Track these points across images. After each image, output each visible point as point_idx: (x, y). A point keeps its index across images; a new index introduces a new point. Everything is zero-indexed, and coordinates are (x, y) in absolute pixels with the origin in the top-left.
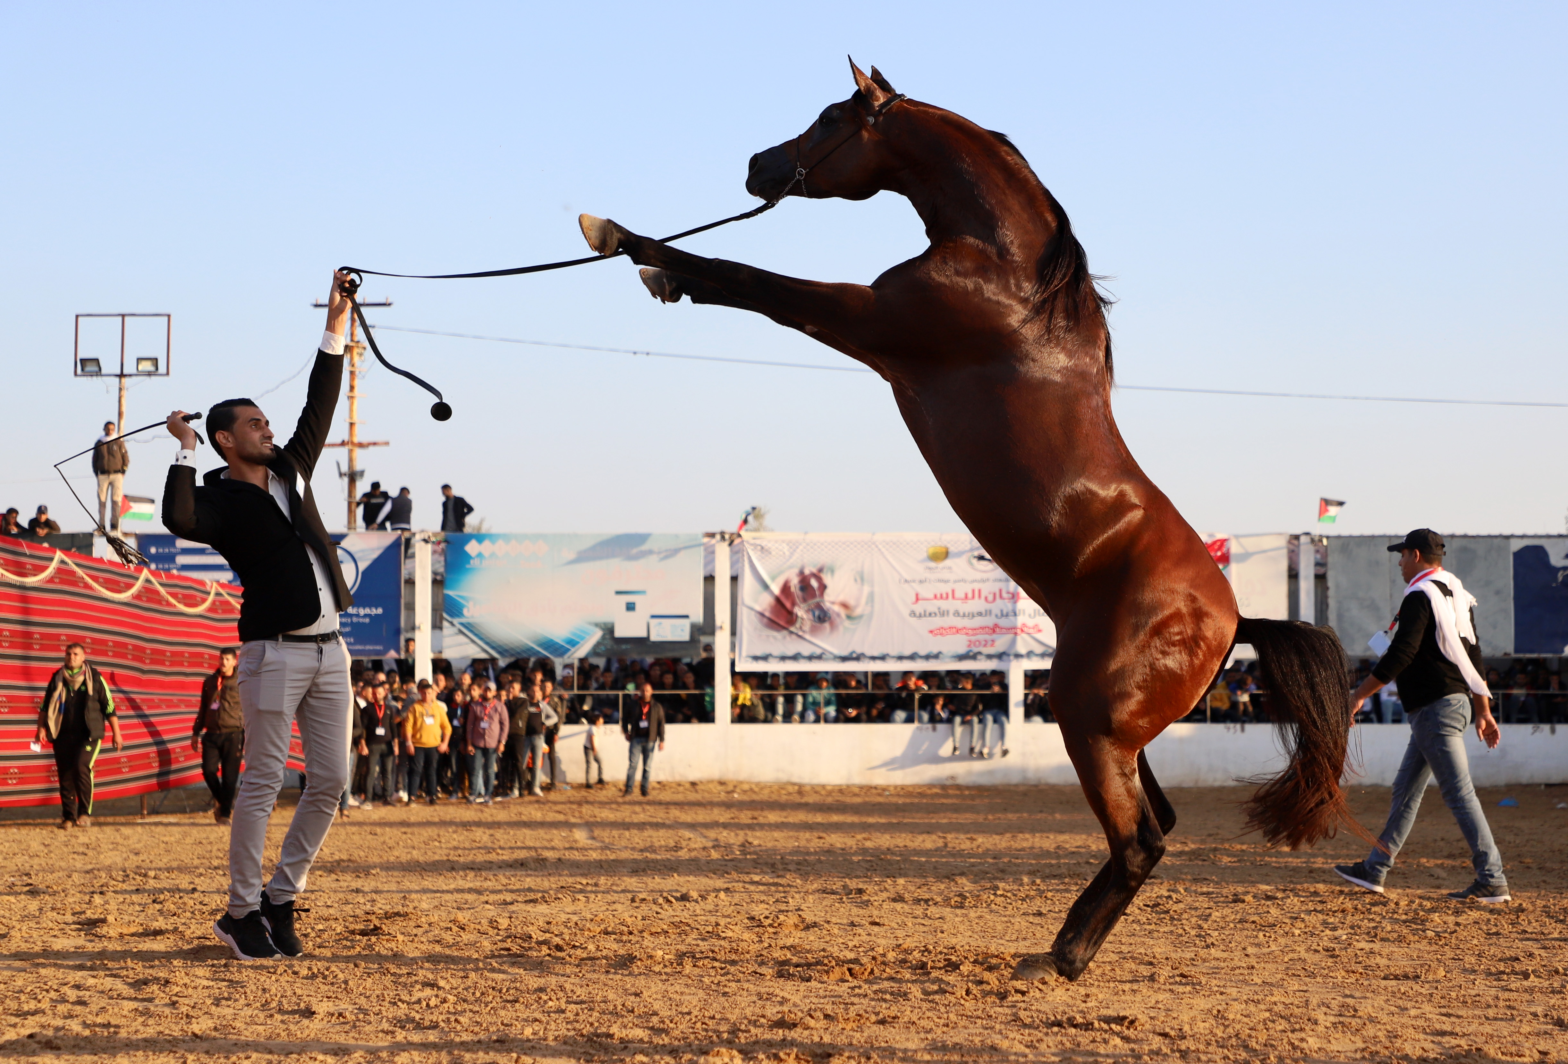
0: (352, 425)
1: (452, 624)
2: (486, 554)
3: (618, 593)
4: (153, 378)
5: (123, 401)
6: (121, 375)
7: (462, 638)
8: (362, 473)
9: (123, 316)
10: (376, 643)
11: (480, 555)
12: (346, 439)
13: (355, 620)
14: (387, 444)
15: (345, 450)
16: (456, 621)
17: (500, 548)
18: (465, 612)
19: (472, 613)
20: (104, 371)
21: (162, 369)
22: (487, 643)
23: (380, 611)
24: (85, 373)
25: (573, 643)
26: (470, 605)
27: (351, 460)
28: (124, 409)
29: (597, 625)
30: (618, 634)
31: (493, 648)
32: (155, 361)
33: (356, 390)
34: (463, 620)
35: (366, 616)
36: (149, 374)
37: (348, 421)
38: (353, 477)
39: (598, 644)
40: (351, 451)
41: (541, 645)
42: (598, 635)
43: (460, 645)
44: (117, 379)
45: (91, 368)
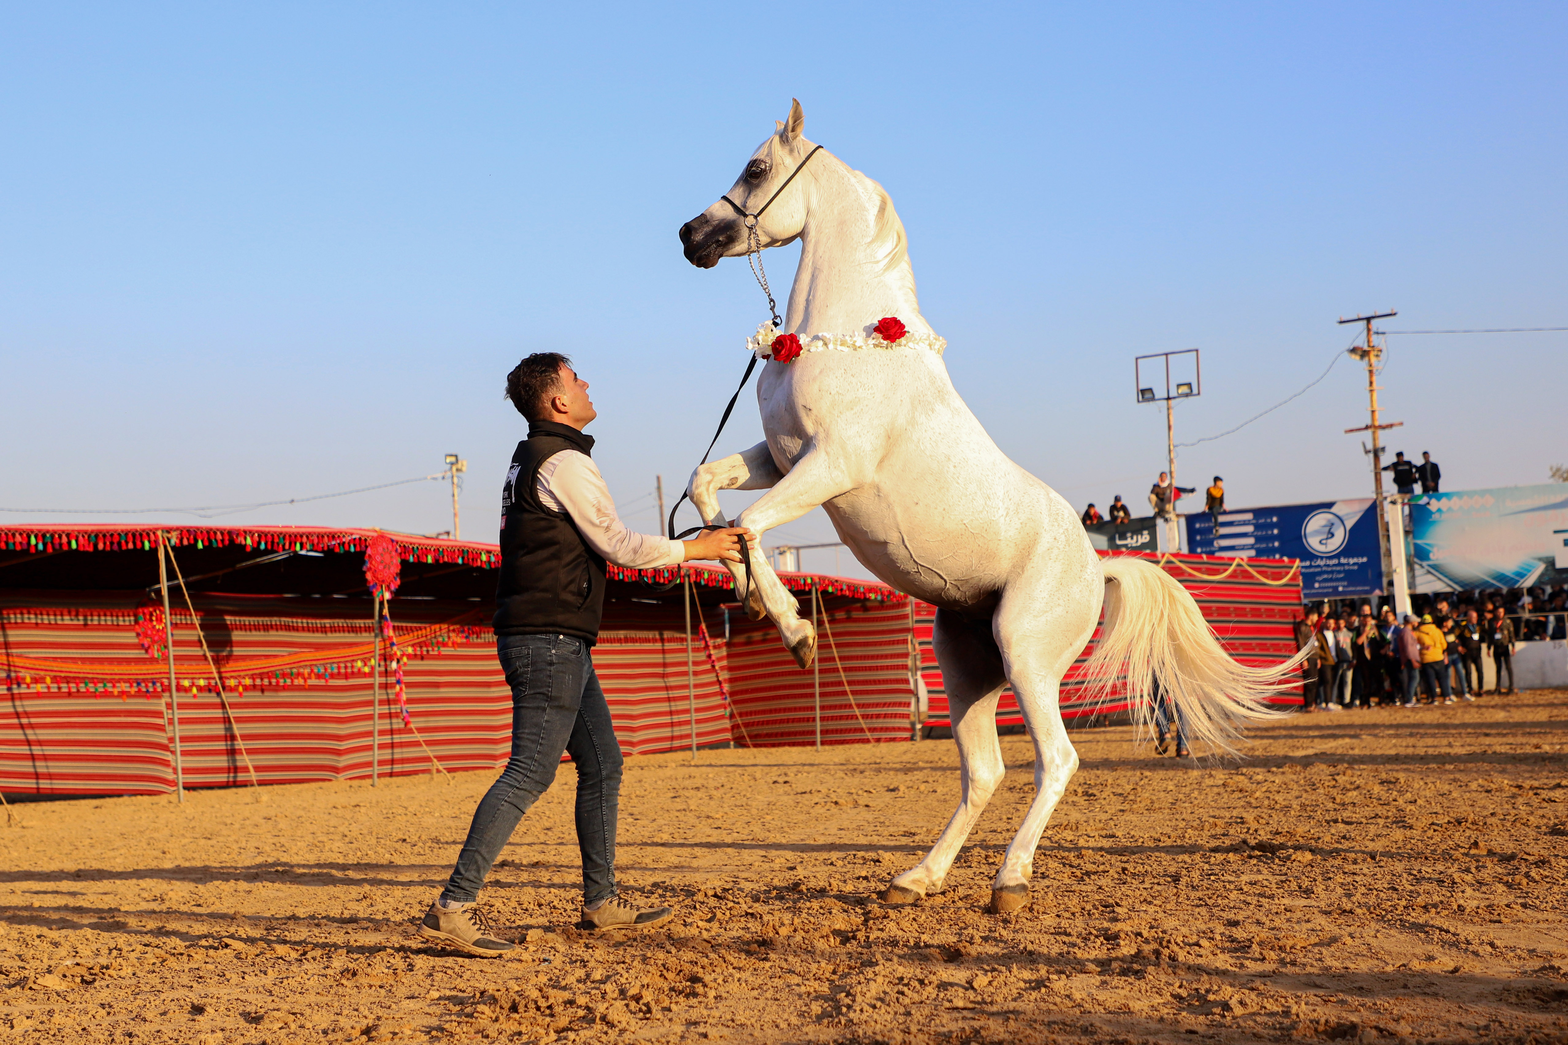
0: (1373, 412)
1: (1422, 567)
2: (1444, 509)
3: (1556, 532)
4: (1190, 398)
5: (1171, 418)
6: (1168, 399)
7: (1430, 577)
8: (1383, 449)
9: (1167, 354)
10: (1365, 585)
11: (1439, 510)
12: (1369, 423)
13: (1347, 568)
14: (1401, 424)
15: (1369, 432)
16: (1425, 564)
17: (1455, 502)
18: (1431, 556)
19: (1436, 556)
20: (1157, 397)
21: (1195, 391)
22: (1451, 580)
23: (1365, 560)
24: (1145, 400)
25: (1521, 575)
26: (1435, 550)
27: (1374, 440)
28: (1172, 423)
29: (1540, 559)
30: (1559, 565)
31: (1456, 583)
32: (1189, 385)
33: (1374, 384)
34: (1430, 563)
35: (1354, 564)
36: (1187, 395)
37: (1370, 409)
38: (1377, 453)
39: (1542, 575)
40: (1374, 433)
41: (1494, 578)
42: (1541, 567)
43: (1429, 582)
44: (1165, 402)
45: (1148, 395)
